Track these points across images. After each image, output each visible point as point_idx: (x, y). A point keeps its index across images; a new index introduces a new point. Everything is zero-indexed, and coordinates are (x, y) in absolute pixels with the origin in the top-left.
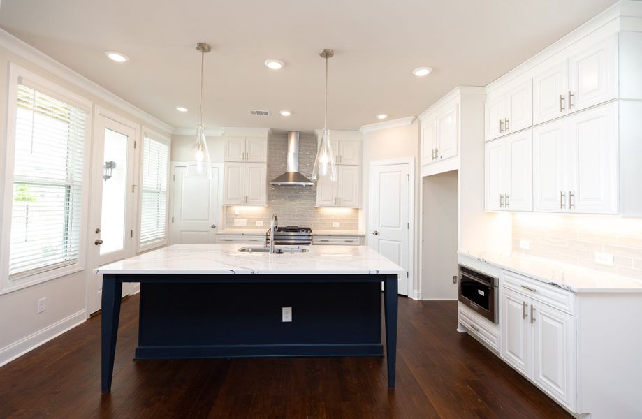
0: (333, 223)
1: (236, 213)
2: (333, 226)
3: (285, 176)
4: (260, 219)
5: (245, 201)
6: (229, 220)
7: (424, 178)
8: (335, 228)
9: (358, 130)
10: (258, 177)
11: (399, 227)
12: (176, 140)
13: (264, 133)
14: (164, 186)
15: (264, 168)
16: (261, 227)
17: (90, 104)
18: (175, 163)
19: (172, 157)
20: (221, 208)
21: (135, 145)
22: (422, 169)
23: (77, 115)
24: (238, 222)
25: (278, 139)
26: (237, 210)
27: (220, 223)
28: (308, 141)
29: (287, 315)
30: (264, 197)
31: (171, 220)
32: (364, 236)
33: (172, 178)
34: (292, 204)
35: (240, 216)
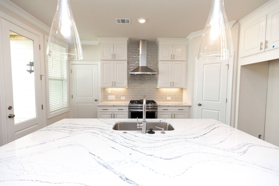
0: (167, 97)
1: (109, 92)
2: (167, 99)
4: (123, 96)
5: (114, 85)
6: (105, 96)
7: (242, 66)
8: (169, 101)
9: (185, 38)
11: (219, 101)
14: (65, 76)
16: (124, 100)
18: (72, 62)
20: (100, 90)
21: (40, 47)
22: (240, 60)
24: (110, 97)
25: (133, 45)
26: (110, 90)
27: (100, 98)
30: (126, 82)
31: (71, 97)
32: (190, 106)
33: (70, 71)
34: (143, 86)
35: (111, 94)
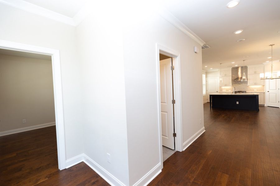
3: (238, 78)
5: (226, 85)
6: (221, 90)
8: (255, 91)
9: (262, 64)
10: (229, 79)
11: (276, 89)
12: (207, 73)
13: (230, 69)
14: (205, 83)
15: (231, 77)
19: (206, 77)
20: (219, 87)
24: (223, 90)
25: (235, 70)
26: (223, 88)
28: (244, 69)
30: (231, 84)
31: (207, 90)
32: (264, 93)
33: (206, 81)
34: (240, 85)
35: (224, 89)
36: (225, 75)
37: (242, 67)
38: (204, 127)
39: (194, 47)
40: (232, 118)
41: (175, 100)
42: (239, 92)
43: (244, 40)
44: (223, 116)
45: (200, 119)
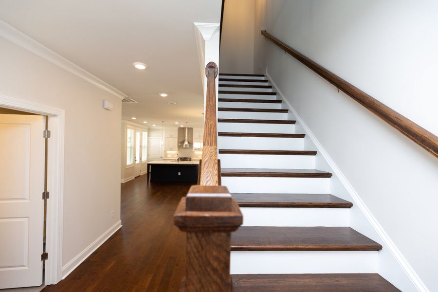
4: (176, 155)
5: (171, 149)
6: (166, 155)
10: (175, 142)
12: (149, 130)
13: (176, 129)
14: (146, 145)
15: (177, 140)
17: (134, 128)
18: (149, 137)
20: (163, 152)
21: (141, 135)
23: (133, 131)
24: (169, 156)
25: (182, 131)
26: (168, 152)
27: (163, 156)
28: (191, 130)
29: (179, 174)
30: (177, 148)
31: (148, 155)
33: (148, 142)
34: (186, 150)
35: (170, 154)
36: (171, 136)
37: (188, 128)
38: (120, 221)
39: (103, 101)
40: (167, 197)
41: (48, 193)
42: (185, 159)
43: (175, 103)
44: (158, 194)
45: (113, 211)
